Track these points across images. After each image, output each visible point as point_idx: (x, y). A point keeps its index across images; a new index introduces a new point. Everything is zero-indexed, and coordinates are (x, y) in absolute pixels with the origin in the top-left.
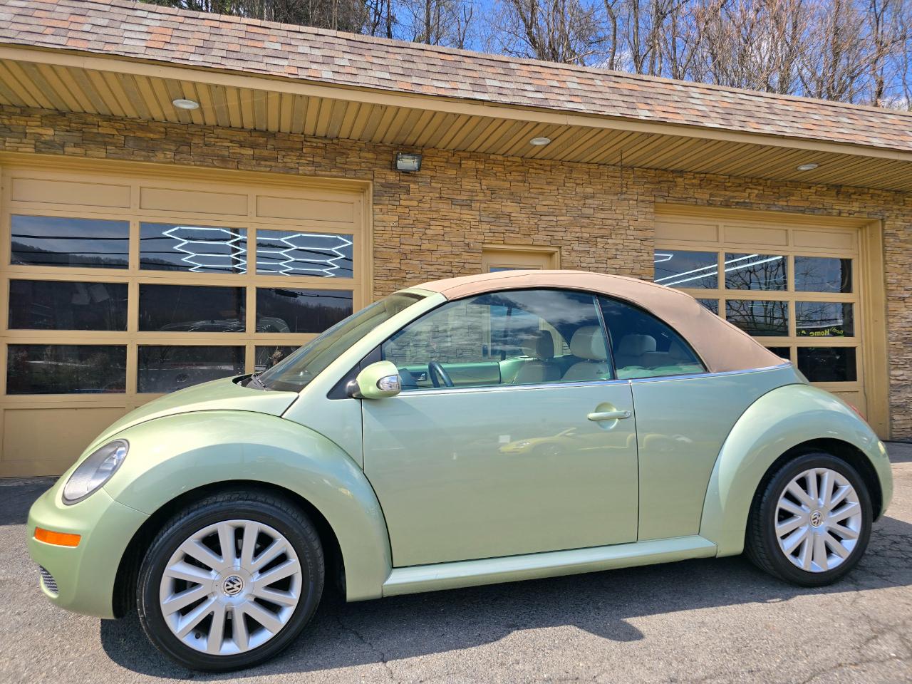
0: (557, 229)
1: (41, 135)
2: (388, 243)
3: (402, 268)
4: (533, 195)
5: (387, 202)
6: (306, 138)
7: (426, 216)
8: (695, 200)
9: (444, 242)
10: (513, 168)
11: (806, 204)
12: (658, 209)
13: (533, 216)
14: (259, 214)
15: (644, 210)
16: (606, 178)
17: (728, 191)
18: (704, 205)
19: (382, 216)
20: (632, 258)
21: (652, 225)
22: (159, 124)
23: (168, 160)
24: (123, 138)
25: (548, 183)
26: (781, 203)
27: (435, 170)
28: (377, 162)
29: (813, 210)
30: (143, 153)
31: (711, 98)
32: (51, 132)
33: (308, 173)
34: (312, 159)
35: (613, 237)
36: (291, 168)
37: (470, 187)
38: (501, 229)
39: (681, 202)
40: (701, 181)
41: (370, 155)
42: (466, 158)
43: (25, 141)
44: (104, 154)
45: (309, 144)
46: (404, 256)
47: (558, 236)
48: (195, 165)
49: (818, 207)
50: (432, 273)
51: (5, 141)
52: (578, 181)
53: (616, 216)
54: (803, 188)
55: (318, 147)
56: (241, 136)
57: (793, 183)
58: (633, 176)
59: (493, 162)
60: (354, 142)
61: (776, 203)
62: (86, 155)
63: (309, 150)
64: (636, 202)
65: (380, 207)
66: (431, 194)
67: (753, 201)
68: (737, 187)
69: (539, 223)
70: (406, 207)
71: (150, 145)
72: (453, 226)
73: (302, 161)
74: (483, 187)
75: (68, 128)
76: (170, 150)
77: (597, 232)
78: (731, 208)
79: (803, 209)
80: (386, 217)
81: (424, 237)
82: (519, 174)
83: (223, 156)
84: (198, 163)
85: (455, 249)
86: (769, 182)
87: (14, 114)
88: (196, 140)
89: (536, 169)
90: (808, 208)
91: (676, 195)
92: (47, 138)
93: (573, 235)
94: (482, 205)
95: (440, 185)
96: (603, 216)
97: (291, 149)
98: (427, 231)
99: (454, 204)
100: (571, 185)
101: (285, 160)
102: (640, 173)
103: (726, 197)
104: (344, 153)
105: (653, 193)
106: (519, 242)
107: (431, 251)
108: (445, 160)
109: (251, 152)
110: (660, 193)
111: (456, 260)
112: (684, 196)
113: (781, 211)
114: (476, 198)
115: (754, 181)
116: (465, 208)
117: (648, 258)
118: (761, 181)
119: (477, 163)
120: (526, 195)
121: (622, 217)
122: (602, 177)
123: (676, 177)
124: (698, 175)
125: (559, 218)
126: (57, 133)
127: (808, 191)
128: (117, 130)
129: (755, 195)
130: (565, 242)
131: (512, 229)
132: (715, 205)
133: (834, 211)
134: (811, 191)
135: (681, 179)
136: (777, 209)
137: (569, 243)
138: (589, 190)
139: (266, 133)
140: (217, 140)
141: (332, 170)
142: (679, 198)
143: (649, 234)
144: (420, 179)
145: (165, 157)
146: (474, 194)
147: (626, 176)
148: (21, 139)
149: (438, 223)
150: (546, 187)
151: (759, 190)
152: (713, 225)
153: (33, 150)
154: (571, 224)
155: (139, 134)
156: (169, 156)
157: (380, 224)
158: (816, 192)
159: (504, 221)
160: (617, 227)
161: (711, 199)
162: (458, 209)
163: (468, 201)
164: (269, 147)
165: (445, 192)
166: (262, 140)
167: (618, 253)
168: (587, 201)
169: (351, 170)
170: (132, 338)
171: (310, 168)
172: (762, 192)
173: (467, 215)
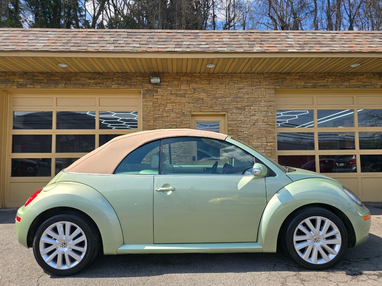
0: (225, 104)
1: (19, 81)
2: (148, 114)
3: (155, 124)
4: (213, 90)
5: (148, 97)
6: (115, 74)
7: (165, 102)
8: (296, 86)
9: (173, 113)
10: (204, 79)
11: (361, 83)
12: (276, 91)
13: (214, 99)
14: (100, 105)
15: (269, 92)
16: (249, 79)
17: (315, 80)
18: (301, 88)
19: (145, 103)
20: (263, 115)
21: (273, 99)
22: (60, 74)
23: (63, 87)
24: (46, 80)
25: (221, 84)
26: (345, 84)
27: (169, 82)
28: (144, 81)
29: (365, 86)
30: (54, 85)
31: (300, 37)
32: (22, 80)
33: (115, 87)
34: (117, 82)
35: (253, 106)
36: (109, 86)
37: (185, 88)
38: (199, 106)
39: (289, 87)
40: (300, 76)
41: (141, 78)
42: (183, 76)
43: (14, 84)
44: (40, 87)
45: (116, 76)
46: (155, 119)
47: (225, 107)
48: (72, 88)
49: (368, 84)
50: (167, 126)
51: (7, 85)
52: (235, 82)
53: (254, 96)
54: (358, 76)
55: (119, 77)
56: (89, 75)
57: (353, 74)
58: (263, 77)
59: (195, 76)
60: (134, 73)
61: (342, 84)
62: (34, 88)
63: (116, 78)
64: (265, 89)
65: (145, 99)
66: (167, 93)
67: (328, 84)
68: (320, 78)
69: (216, 102)
70: (156, 99)
71: (56, 82)
72: (177, 105)
73: (113, 83)
74: (190, 88)
75: (28, 78)
76: (63, 83)
77: (245, 104)
78: (316, 88)
79: (359, 86)
80: (147, 104)
81: (164, 111)
82: (206, 81)
83: (83, 84)
84: (74, 87)
85: (178, 116)
86: (338, 74)
87: (10, 75)
88: (73, 79)
89: (215, 78)
90: (362, 85)
91: (286, 84)
92: (21, 82)
93: (234, 106)
94: (190, 96)
95: (171, 88)
96: (248, 96)
97: (109, 79)
98: (166, 108)
99: (177, 96)
100: (232, 84)
101: (106, 83)
102: (267, 76)
103: (313, 83)
104: (130, 78)
105: (274, 84)
106: (207, 111)
107: (167, 117)
108: (173, 78)
109: (93, 81)
110: (278, 84)
111: (178, 120)
112: (290, 84)
113: (346, 88)
114: (187, 93)
115: (329, 74)
116: (182, 97)
117: (272, 115)
118: (333, 74)
119: (188, 78)
120: (210, 90)
121: (258, 96)
122: (247, 79)
123: (286, 76)
124: (298, 74)
125: (226, 99)
126: (24, 80)
127: (362, 77)
128: (45, 77)
129: (330, 81)
130: (229, 109)
131: (204, 105)
132: (308, 88)
133: (378, 86)
134: (363, 76)
135: (289, 77)
136: (344, 87)
137: (231, 110)
138: (241, 85)
139: (99, 73)
140: (80, 78)
141: (125, 86)
142: (288, 85)
143: (272, 103)
144: (162, 87)
145: (62, 86)
146: (186, 91)
147: (259, 77)
148: (13, 84)
149: (170, 105)
150: (220, 86)
151: (332, 78)
152: (311, 97)
153: (16, 87)
154: (232, 101)
155: (52, 78)
156: (63, 86)
157: (145, 106)
158: (366, 77)
159: (200, 102)
160: (255, 101)
161: (306, 84)
162: (179, 98)
163: (184, 94)
164: (100, 78)
165: (173, 91)
166: (97, 76)
167: (256, 113)
168: (240, 90)
169: (133, 85)
170: (53, 155)
171: (116, 86)
172: (334, 79)
173: (183, 100)
